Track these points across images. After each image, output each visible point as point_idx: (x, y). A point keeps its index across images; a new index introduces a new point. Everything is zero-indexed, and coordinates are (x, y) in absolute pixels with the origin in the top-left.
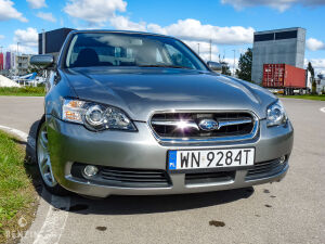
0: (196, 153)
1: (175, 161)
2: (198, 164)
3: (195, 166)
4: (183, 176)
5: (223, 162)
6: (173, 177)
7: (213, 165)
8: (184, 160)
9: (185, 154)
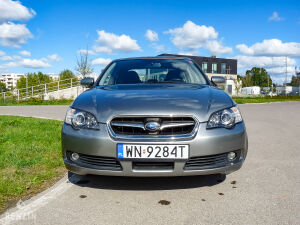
0: (138, 147)
1: (122, 152)
2: (140, 155)
3: (138, 157)
4: (130, 164)
5: (161, 154)
6: (123, 163)
7: (153, 156)
8: (129, 152)
9: (129, 147)
